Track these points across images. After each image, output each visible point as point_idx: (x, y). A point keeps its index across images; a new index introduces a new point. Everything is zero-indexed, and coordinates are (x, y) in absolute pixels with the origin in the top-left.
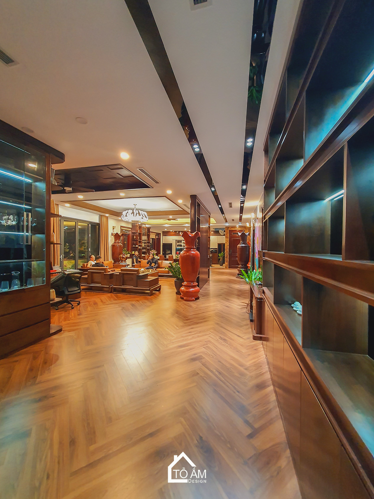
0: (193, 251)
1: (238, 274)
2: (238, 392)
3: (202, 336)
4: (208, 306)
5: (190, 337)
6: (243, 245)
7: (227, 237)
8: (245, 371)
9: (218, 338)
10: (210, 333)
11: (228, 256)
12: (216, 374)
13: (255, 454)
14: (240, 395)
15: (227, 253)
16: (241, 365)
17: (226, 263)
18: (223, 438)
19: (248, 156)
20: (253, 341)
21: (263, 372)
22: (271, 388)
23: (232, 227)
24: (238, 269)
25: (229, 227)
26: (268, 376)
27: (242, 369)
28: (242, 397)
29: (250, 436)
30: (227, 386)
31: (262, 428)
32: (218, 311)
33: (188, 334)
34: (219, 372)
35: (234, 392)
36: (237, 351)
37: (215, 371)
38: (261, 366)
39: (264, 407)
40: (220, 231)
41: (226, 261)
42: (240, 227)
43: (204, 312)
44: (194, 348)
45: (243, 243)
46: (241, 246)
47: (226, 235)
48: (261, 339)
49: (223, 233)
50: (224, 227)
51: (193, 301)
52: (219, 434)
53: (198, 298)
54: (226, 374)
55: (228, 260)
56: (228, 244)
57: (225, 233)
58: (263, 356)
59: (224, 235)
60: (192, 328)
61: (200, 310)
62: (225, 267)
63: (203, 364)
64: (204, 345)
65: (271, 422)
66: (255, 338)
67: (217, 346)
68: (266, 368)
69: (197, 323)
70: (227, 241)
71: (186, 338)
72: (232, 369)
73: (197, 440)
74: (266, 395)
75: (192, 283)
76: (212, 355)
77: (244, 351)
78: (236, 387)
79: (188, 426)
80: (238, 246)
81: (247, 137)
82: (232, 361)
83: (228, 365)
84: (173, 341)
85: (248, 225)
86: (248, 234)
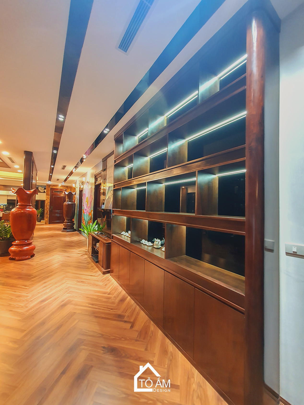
0: (28, 208)
1: (64, 229)
2: (112, 309)
3: (60, 286)
4: (49, 260)
5: (48, 290)
6: (70, 203)
7: (48, 194)
8: (109, 296)
9: (76, 282)
10: (66, 281)
11: (49, 212)
12: (90, 306)
13: (138, 334)
14: (114, 310)
15: (48, 209)
16: (105, 293)
17: (46, 219)
18: (117, 338)
19: (101, 137)
20: (103, 276)
21: (120, 292)
22: (129, 297)
23: (54, 186)
24: (64, 224)
25: (50, 185)
26: (124, 292)
27: (106, 295)
28: (116, 311)
29: (132, 327)
30: (103, 310)
31: (135, 319)
32: (62, 262)
33: (44, 289)
34: (92, 304)
35: (109, 311)
36: (97, 286)
37: (88, 305)
38: (117, 289)
39: (131, 309)
40: (40, 188)
41: (46, 217)
42: (62, 186)
43: (48, 267)
44: (59, 297)
45: (69, 201)
46: (68, 204)
47: (47, 193)
48: (108, 272)
49: (44, 190)
50: (45, 185)
51: (29, 259)
52: (114, 338)
53: (33, 256)
54: (97, 303)
55: (49, 217)
56: (49, 201)
57: (45, 191)
58: (115, 282)
59: (44, 192)
60: (45, 283)
61: (42, 265)
62: (44, 223)
63: (74, 305)
64: (66, 292)
65: (138, 314)
66: (104, 273)
67: (78, 288)
68: (120, 289)
69: (48, 277)
70: (48, 198)
71: (44, 292)
72: (99, 298)
73: (102, 350)
74: (128, 303)
75: (26, 241)
76: (78, 296)
77: (101, 284)
78: (109, 307)
79: (91, 347)
80: (64, 203)
81: (107, 127)
82: (96, 293)
83: (95, 297)
84: (31, 300)
85: (74, 186)
86: (74, 193)
